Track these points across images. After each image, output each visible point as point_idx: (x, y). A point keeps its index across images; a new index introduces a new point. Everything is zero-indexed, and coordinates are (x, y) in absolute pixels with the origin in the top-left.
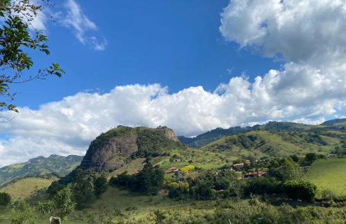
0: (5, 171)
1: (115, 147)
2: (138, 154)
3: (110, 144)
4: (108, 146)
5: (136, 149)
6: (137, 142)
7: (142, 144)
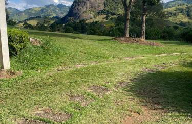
0: (29, 11)
1: (88, 4)
2: (102, 12)
3: (85, 3)
4: (84, 3)
5: (102, 8)
6: (104, 3)
7: (107, 5)
